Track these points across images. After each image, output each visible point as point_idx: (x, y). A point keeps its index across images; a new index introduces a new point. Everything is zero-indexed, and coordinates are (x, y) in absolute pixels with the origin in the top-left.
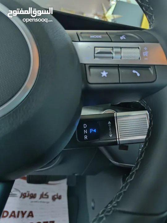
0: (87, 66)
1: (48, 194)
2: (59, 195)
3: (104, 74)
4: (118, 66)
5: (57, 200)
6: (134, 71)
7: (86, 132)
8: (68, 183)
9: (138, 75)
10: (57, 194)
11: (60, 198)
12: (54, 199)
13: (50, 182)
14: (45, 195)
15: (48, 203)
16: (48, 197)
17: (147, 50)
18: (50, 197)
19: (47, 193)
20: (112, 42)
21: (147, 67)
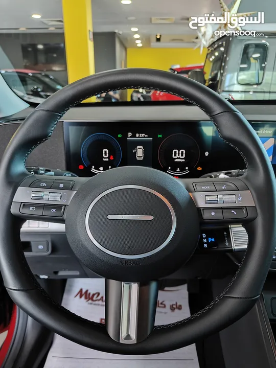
0: (202, 209)
1: (164, 303)
2: (178, 304)
3: (213, 213)
4: (222, 208)
5: (176, 311)
6: (232, 211)
7: (205, 241)
8: (188, 290)
9: (235, 213)
10: (176, 303)
11: (180, 308)
12: (172, 308)
13: (166, 289)
14: (161, 304)
15: (165, 313)
16: (165, 307)
17: (241, 196)
18: (168, 307)
19: (163, 301)
20: (217, 191)
21: (240, 208)
